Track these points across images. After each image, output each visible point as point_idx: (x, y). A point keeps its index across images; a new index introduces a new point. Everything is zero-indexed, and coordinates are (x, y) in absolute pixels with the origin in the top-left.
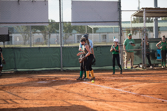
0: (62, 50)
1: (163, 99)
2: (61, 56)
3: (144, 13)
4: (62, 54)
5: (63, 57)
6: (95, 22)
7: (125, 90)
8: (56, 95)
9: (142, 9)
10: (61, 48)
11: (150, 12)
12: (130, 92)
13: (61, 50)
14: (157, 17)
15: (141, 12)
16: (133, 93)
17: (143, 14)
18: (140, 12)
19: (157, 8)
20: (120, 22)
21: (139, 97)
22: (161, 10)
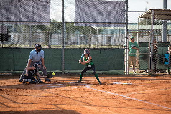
2: (63, 58)
8: (56, 100)
12: (135, 99)
13: (63, 52)
14: (166, 19)
17: (151, 16)
19: (166, 10)
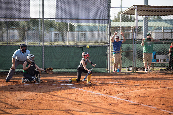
0: (45, 49)
1: (168, 110)
2: (43, 55)
3: (136, 10)
4: (45, 53)
5: (45, 57)
6: (82, 19)
7: (121, 97)
8: (42, 102)
9: (133, 6)
10: (43, 47)
11: (142, 10)
12: (127, 100)
13: (43, 49)
15: (133, 9)
16: (131, 102)
17: (134, 12)
18: (131, 9)
20: (109, 20)
21: (140, 107)
22: (155, 8)
